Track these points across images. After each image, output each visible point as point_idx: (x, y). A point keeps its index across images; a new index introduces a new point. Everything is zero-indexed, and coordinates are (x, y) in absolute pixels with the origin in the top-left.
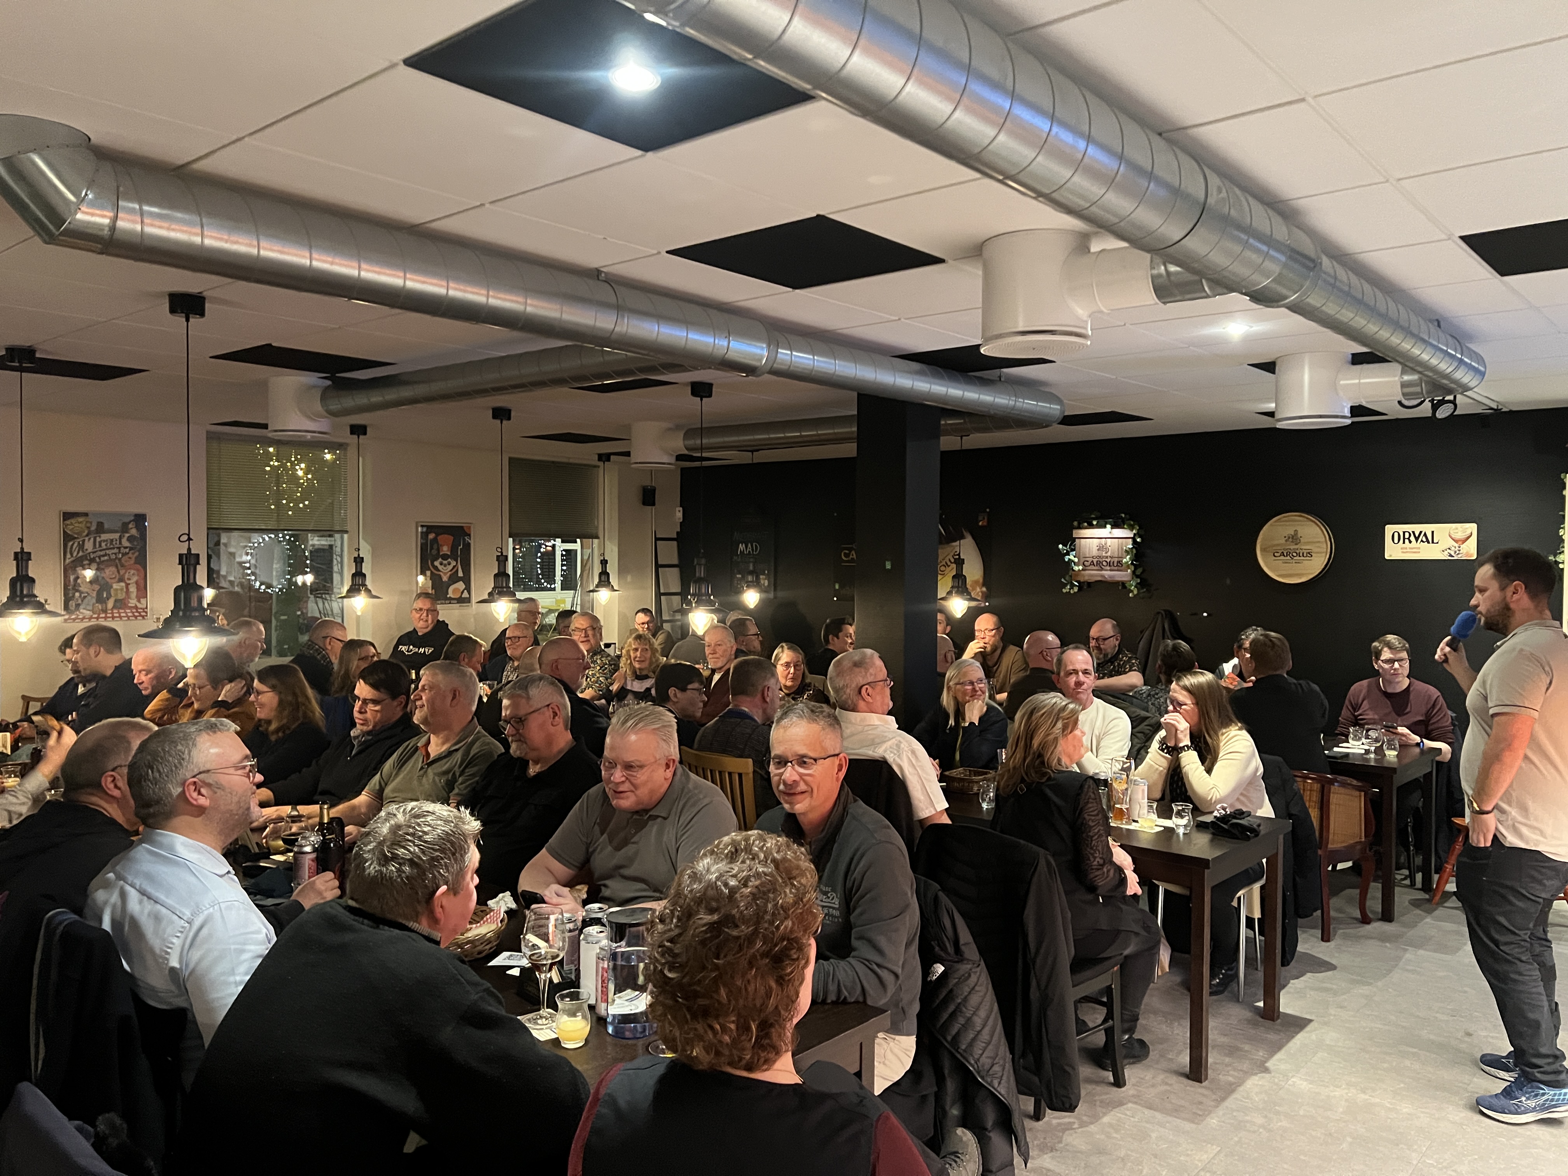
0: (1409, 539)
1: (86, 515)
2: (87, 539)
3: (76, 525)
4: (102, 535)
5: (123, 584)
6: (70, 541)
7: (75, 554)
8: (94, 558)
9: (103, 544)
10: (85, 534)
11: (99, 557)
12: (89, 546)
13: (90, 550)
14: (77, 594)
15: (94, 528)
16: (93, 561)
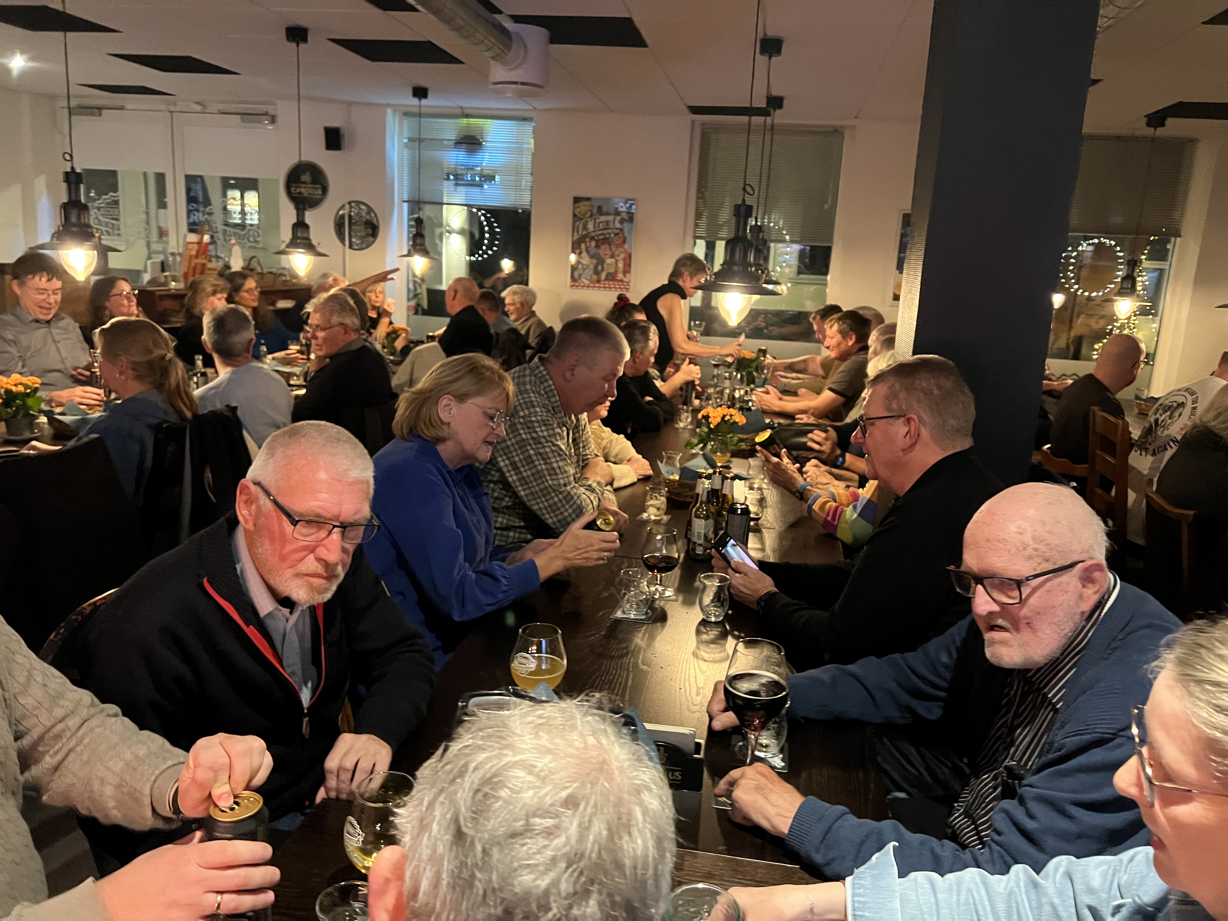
1: (588, 199)
2: (589, 220)
3: (583, 207)
4: (601, 217)
5: (613, 260)
6: (577, 221)
7: (580, 232)
8: (594, 236)
9: (601, 225)
10: (588, 216)
11: (598, 235)
12: (590, 226)
13: (591, 230)
14: (580, 266)
15: (595, 211)
16: (592, 238)
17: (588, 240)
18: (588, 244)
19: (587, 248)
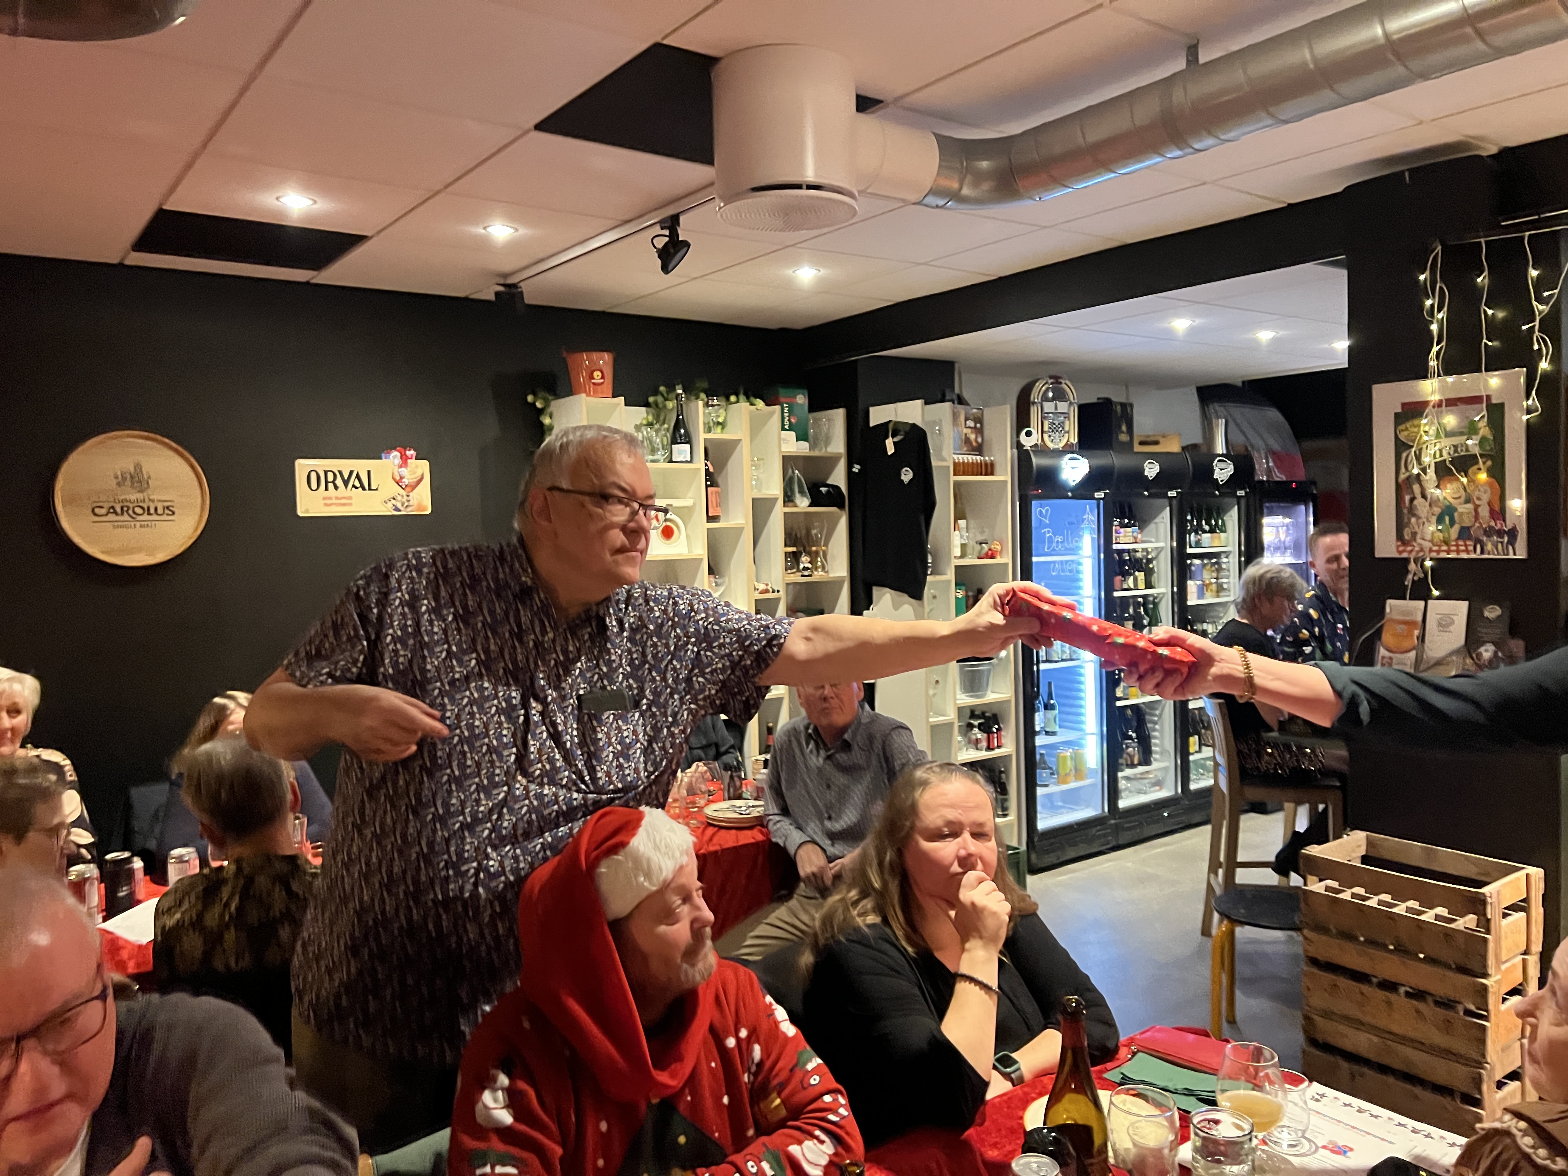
0: (333, 482)
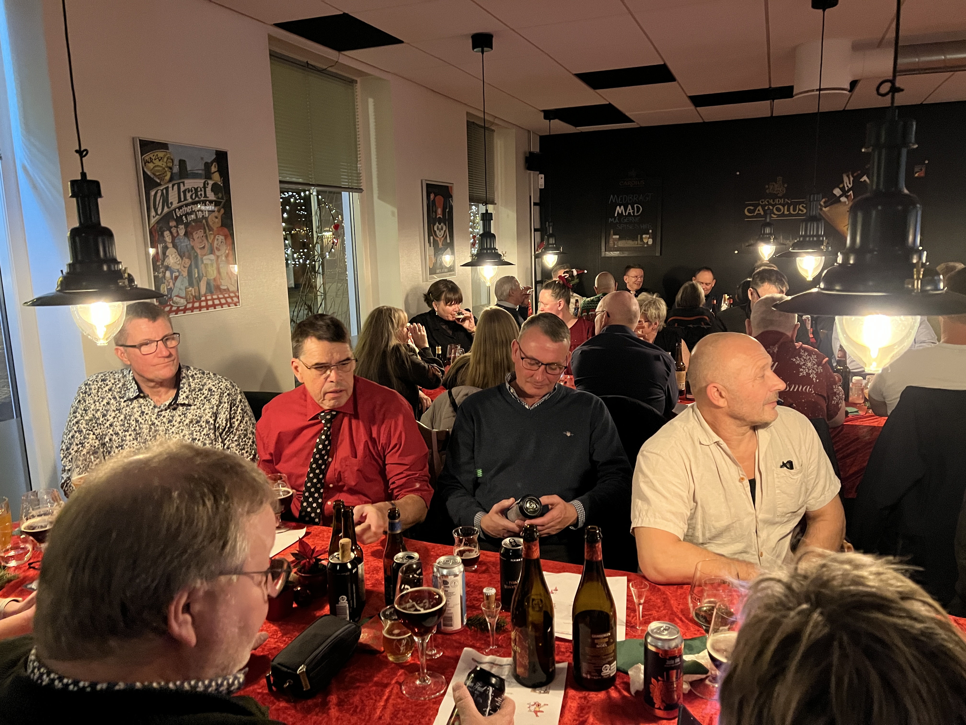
1: (164, 146)
2: (170, 185)
3: (156, 162)
4: (186, 181)
6: (152, 189)
7: (159, 211)
8: (181, 217)
9: (188, 195)
10: (168, 177)
11: (187, 215)
12: (173, 197)
13: (175, 205)
14: (168, 274)
15: (176, 169)
16: (179, 220)
17: (172, 224)
18: (174, 230)
19: (173, 238)
